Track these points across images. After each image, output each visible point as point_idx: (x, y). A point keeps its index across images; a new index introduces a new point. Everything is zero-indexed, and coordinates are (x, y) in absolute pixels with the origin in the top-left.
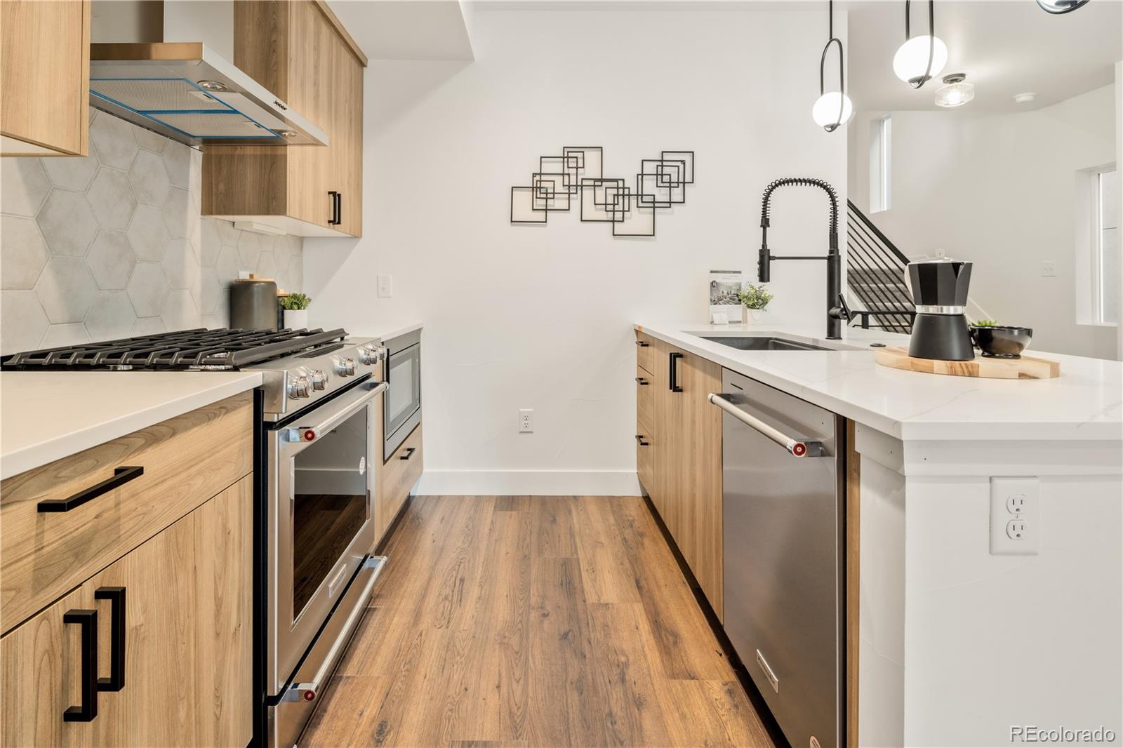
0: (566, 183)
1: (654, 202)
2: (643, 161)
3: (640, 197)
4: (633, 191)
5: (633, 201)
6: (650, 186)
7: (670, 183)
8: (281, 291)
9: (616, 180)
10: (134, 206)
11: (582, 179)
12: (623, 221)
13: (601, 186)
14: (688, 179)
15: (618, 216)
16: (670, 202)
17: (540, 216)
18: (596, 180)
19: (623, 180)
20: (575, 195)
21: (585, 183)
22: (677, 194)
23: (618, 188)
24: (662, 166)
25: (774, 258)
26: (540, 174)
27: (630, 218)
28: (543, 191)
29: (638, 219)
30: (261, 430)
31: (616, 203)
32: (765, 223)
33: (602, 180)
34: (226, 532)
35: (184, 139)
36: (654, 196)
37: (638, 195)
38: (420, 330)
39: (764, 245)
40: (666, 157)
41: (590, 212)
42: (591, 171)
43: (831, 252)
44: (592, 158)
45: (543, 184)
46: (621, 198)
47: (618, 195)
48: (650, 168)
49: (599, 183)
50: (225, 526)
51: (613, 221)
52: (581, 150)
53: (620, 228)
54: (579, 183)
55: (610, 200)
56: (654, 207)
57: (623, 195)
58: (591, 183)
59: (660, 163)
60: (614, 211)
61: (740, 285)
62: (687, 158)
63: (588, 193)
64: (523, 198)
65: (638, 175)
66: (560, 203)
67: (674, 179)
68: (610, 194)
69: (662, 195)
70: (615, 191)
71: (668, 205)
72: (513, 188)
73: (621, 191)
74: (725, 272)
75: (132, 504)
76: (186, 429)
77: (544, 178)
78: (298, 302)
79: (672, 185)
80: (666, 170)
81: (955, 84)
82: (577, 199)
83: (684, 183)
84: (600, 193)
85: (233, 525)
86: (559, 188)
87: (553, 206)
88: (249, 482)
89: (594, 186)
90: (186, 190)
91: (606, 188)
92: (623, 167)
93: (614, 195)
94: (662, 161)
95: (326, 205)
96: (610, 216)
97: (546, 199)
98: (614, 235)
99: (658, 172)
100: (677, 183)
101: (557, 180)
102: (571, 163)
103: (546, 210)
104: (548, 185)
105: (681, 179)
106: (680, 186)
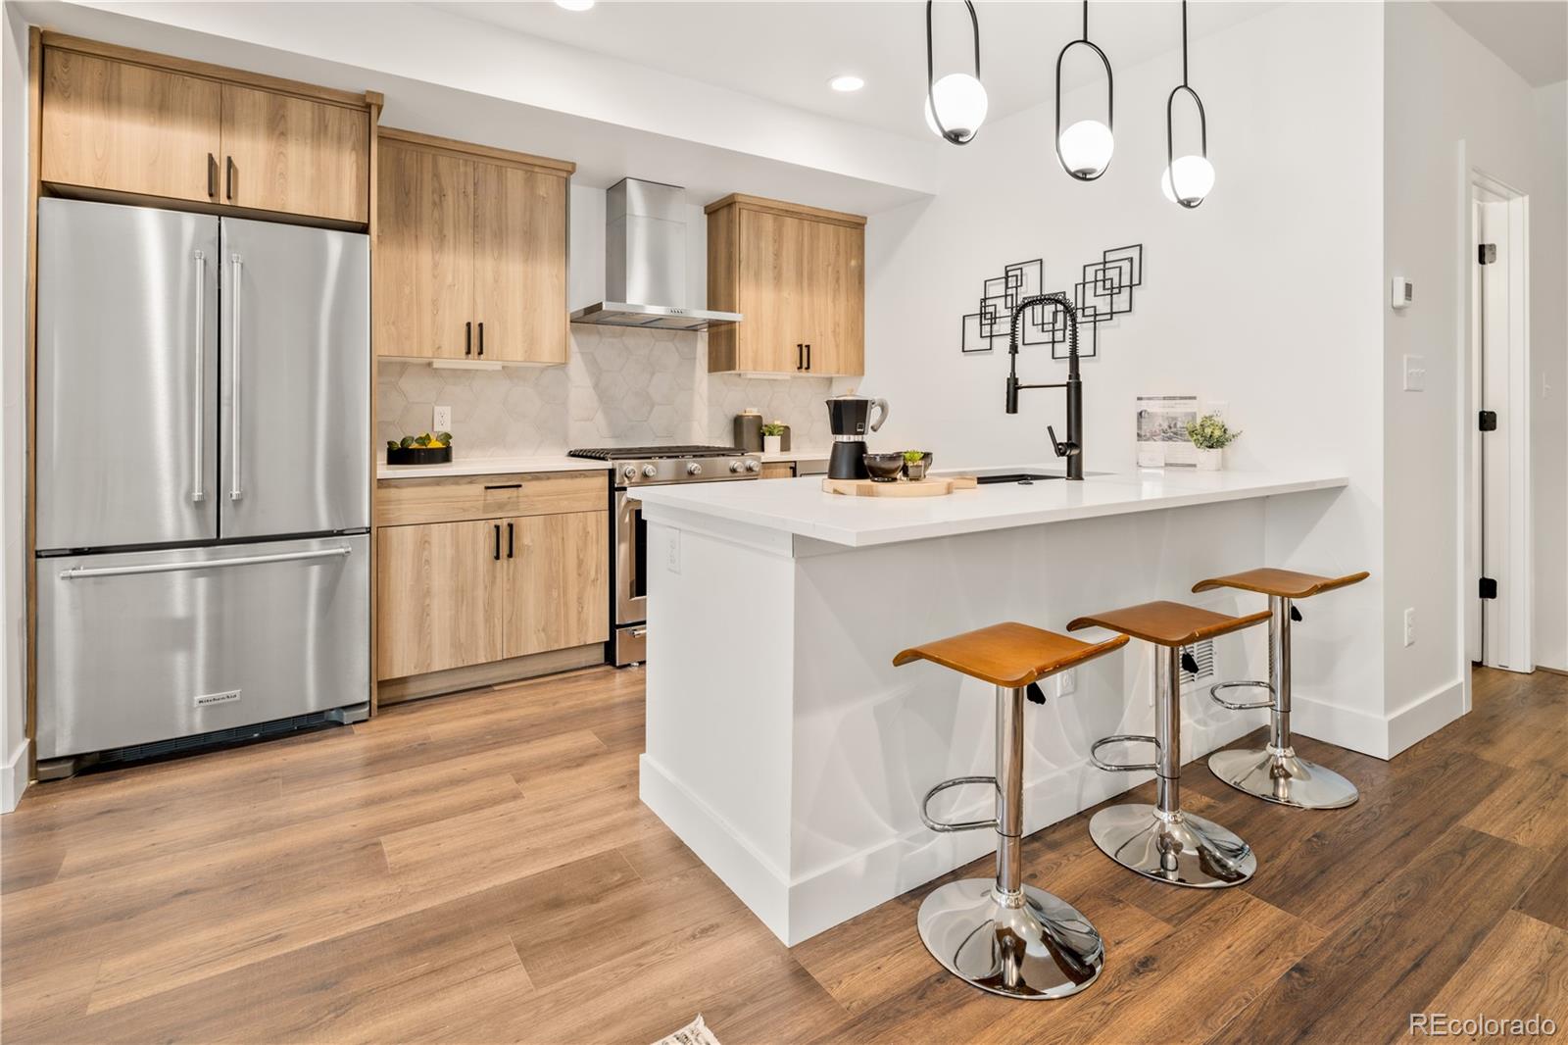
0: (1009, 305)
1: (1098, 315)
2: (1085, 266)
3: (1081, 311)
6: (1090, 296)
7: (1114, 288)
9: (1055, 295)
10: (653, 374)
11: (1023, 299)
12: (1063, 340)
14: (1136, 281)
15: (1061, 335)
16: (1112, 313)
17: (986, 343)
18: (1037, 298)
19: (1061, 294)
22: (1122, 301)
24: (1105, 270)
26: (985, 299)
28: (988, 316)
30: (613, 490)
31: (1056, 320)
33: (1042, 297)
34: (587, 533)
36: (1095, 307)
37: (1077, 309)
39: (1013, 373)
40: (1110, 257)
41: (1034, 334)
42: (1031, 288)
44: (1031, 273)
45: (987, 310)
46: (1062, 314)
47: (1057, 311)
48: (1091, 274)
50: (585, 529)
51: (1054, 342)
52: (1020, 266)
53: (1061, 350)
55: (1050, 318)
56: (1097, 321)
59: (1102, 267)
60: (1053, 331)
61: (1194, 416)
62: (1134, 253)
63: (1028, 313)
64: (973, 324)
65: (1078, 285)
66: (1003, 327)
67: (1118, 282)
68: (1048, 312)
69: (1103, 306)
70: (1053, 308)
71: (1109, 317)
72: (964, 317)
75: (525, 499)
77: (988, 302)
78: (775, 430)
79: (1116, 291)
80: (1110, 274)
83: (1131, 286)
84: (1040, 312)
85: (592, 529)
86: (1002, 311)
87: (999, 331)
88: (606, 514)
90: (695, 358)
92: (1062, 280)
93: (1054, 312)
94: (1105, 262)
95: (791, 355)
96: (1047, 337)
97: (991, 324)
98: (1053, 358)
99: (1100, 276)
100: (1120, 287)
101: (1000, 303)
102: (1012, 282)
103: (991, 336)
104: (991, 309)
105: (1126, 281)
106: (1126, 292)
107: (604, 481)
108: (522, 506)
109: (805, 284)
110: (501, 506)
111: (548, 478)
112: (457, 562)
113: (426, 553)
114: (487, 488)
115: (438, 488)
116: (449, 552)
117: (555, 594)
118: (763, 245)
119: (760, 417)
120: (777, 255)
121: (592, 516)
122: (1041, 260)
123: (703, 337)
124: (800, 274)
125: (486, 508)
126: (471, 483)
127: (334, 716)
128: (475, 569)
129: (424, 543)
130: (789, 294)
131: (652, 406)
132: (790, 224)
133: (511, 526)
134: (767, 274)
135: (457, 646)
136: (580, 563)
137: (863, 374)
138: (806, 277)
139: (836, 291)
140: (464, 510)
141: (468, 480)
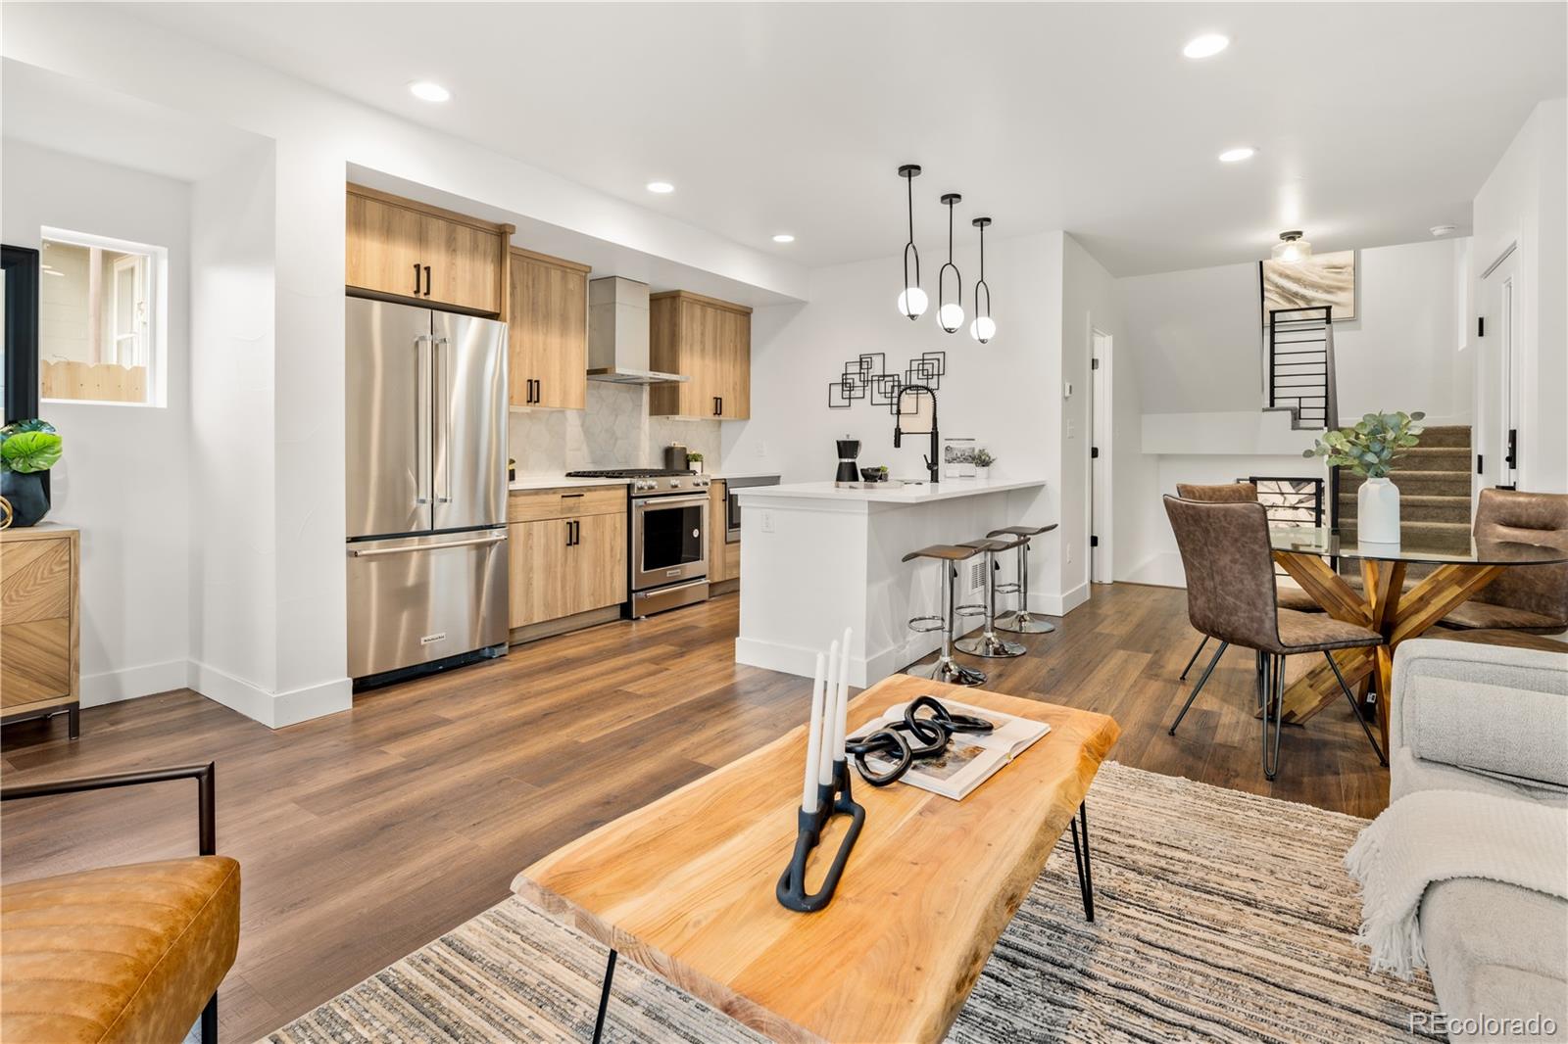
0: (862, 379)
1: (919, 390)
2: (911, 361)
4: (904, 383)
6: (915, 379)
7: (929, 375)
8: (688, 452)
9: (893, 376)
10: (617, 416)
11: (872, 376)
13: (884, 380)
14: (941, 373)
15: (895, 400)
17: (846, 402)
18: (881, 376)
19: (898, 375)
20: (868, 387)
21: (873, 378)
22: (934, 383)
23: (893, 381)
24: (923, 364)
26: (846, 374)
27: (905, 401)
28: (848, 385)
29: (909, 402)
30: (630, 498)
31: (893, 391)
33: (884, 376)
34: (615, 528)
35: (641, 384)
38: (779, 477)
39: (898, 425)
40: (926, 357)
41: (878, 398)
42: (877, 370)
44: (877, 361)
45: (848, 381)
46: (896, 388)
47: (894, 386)
48: (915, 366)
49: (882, 378)
50: (614, 524)
51: (892, 404)
52: (870, 356)
54: (870, 379)
55: (889, 390)
56: (919, 394)
57: (899, 386)
58: (877, 378)
59: (922, 362)
60: (892, 397)
61: (973, 450)
62: (941, 356)
63: (875, 386)
64: (837, 389)
65: (907, 371)
66: (857, 393)
67: (931, 372)
68: (889, 386)
70: (891, 383)
72: (830, 384)
73: (896, 383)
74: (959, 439)
76: (600, 490)
77: (848, 376)
78: (696, 458)
79: (930, 377)
80: (926, 367)
81: (1291, 242)
82: (868, 390)
83: (939, 375)
84: (883, 385)
85: (618, 525)
86: (858, 383)
87: (855, 395)
88: (626, 515)
89: (879, 380)
90: (641, 406)
91: (887, 382)
92: (898, 366)
93: (892, 386)
94: (923, 360)
95: (710, 405)
96: (888, 401)
97: (850, 391)
98: (891, 414)
99: (921, 368)
100: (933, 375)
101: (857, 377)
102: (865, 366)
103: (850, 398)
104: (851, 381)
105: (936, 372)
106: (935, 377)
107: (623, 492)
108: (582, 509)
109: (718, 353)
110: (570, 509)
111: (595, 490)
112: (547, 549)
113: (530, 542)
114: (563, 497)
115: (536, 497)
116: (543, 541)
117: (598, 570)
118: (695, 327)
119: (685, 449)
120: (703, 334)
121: (618, 516)
122: (884, 354)
123: (647, 389)
124: (715, 348)
125: (562, 511)
126: (554, 493)
127: (487, 652)
128: (556, 552)
129: (529, 535)
130: (709, 362)
131: (616, 439)
132: (710, 311)
133: (577, 523)
134: (697, 348)
135: (547, 605)
136: (612, 549)
137: (749, 418)
138: (718, 351)
139: (735, 360)
140: (551, 512)
141: (552, 491)
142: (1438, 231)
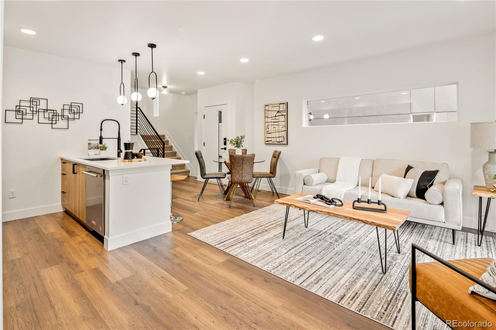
0: (32, 110)
1: (68, 118)
2: (64, 105)
3: (63, 116)
4: (60, 114)
5: (60, 117)
6: (66, 113)
7: (74, 112)
9: (53, 110)
11: (39, 109)
12: (56, 124)
13: (47, 112)
14: (81, 111)
15: (54, 122)
17: (20, 120)
18: (44, 110)
19: (56, 110)
20: (36, 114)
21: (40, 110)
22: (77, 116)
23: (54, 113)
24: (71, 107)
25: (104, 138)
26: (20, 106)
27: (59, 123)
28: (21, 112)
29: (62, 123)
31: (53, 117)
32: (101, 130)
33: (47, 110)
36: (68, 116)
37: (62, 116)
39: (101, 135)
40: (73, 104)
41: (42, 120)
42: (43, 105)
43: (118, 137)
44: (43, 102)
45: (21, 110)
46: (55, 116)
47: (54, 115)
48: (67, 107)
49: (46, 111)
51: (52, 124)
52: (39, 99)
53: (54, 126)
54: (37, 110)
55: (51, 117)
56: (68, 120)
57: (56, 115)
59: (70, 106)
60: (52, 120)
62: (81, 105)
63: (41, 114)
64: (11, 114)
65: (62, 109)
66: (29, 117)
67: (76, 111)
68: (51, 115)
69: (71, 116)
70: (53, 114)
71: (73, 119)
72: (6, 110)
73: (55, 114)
74: (93, 140)
79: (75, 113)
80: (73, 108)
81: (165, 89)
82: (36, 115)
83: (79, 113)
84: (47, 115)
86: (28, 112)
87: (26, 118)
89: (44, 112)
91: (49, 113)
93: (52, 115)
94: (71, 105)
96: (51, 122)
97: (22, 115)
98: (52, 128)
99: (70, 109)
100: (77, 113)
101: (27, 109)
102: (34, 103)
103: (22, 119)
104: (23, 110)
122: (47, 99)
142: (183, 93)
